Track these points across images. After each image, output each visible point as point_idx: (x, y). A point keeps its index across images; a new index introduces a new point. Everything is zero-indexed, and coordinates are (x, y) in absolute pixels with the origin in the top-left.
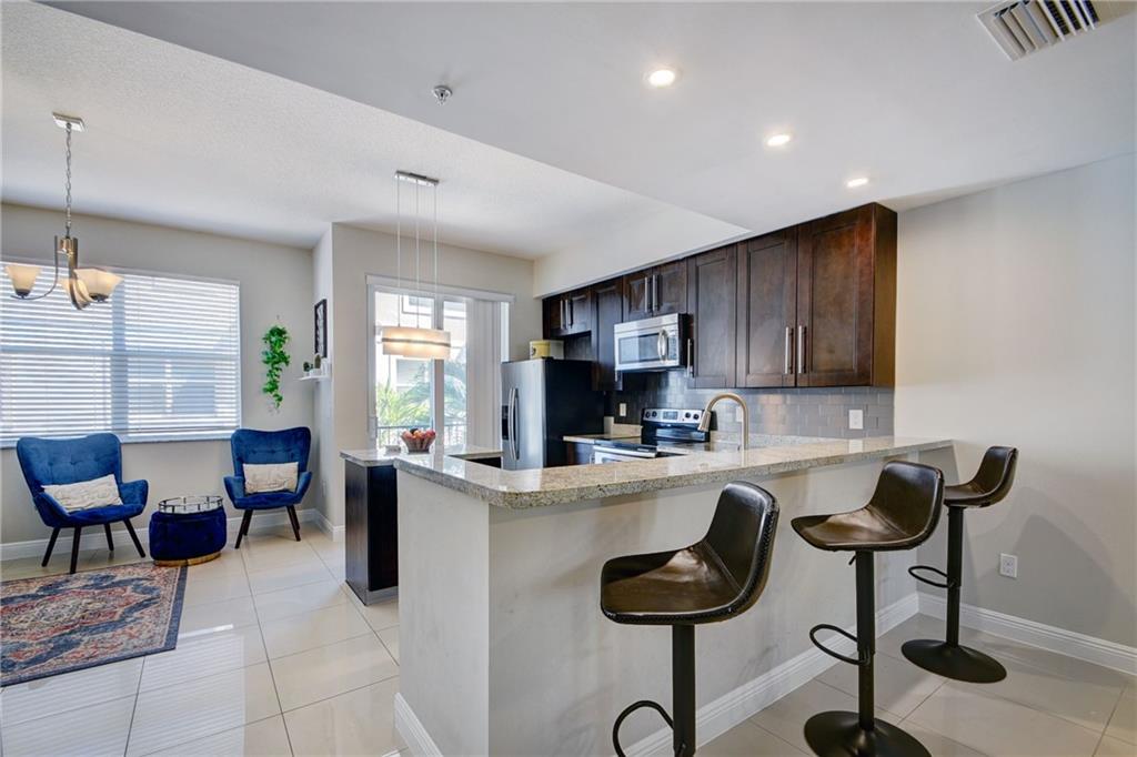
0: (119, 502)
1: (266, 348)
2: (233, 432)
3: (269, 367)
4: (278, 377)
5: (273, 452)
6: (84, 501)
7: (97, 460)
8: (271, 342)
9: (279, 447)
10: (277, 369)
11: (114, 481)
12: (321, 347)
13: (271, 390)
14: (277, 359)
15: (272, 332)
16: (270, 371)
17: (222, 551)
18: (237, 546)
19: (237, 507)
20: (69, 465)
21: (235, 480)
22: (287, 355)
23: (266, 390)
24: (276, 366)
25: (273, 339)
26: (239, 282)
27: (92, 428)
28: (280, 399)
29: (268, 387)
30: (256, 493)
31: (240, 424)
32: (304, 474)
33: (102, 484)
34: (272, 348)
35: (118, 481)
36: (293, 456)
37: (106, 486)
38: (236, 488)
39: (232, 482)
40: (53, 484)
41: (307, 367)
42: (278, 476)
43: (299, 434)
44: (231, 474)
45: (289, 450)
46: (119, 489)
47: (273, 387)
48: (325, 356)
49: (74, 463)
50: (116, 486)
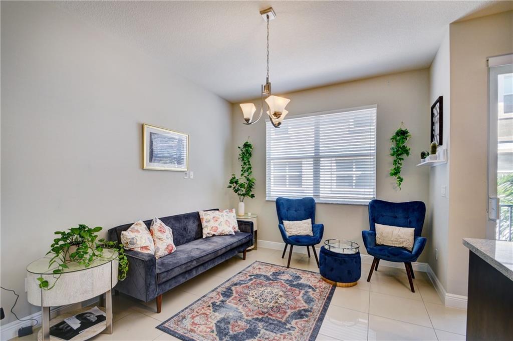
0: (311, 234)
1: (393, 145)
2: (370, 201)
3: (394, 158)
4: (401, 164)
5: (396, 217)
6: (297, 231)
7: (305, 210)
8: (396, 141)
9: (400, 215)
10: (400, 159)
11: (311, 222)
12: (437, 138)
13: (395, 174)
14: (401, 152)
15: (398, 134)
16: (395, 161)
17: (358, 281)
18: (369, 280)
19: (369, 253)
20: (294, 212)
21: (369, 234)
22: (408, 148)
23: (392, 174)
24: (400, 157)
25: (398, 138)
26: (376, 105)
27: (305, 194)
28: (401, 180)
29: (392, 172)
30: (383, 245)
31: (375, 196)
32: (420, 239)
33: (305, 223)
34: (397, 144)
35: (313, 223)
36: (410, 222)
37: (306, 225)
38: (369, 239)
39: (367, 235)
40: (287, 220)
41: (423, 155)
42: (399, 236)
43: (416, 207)
44: (367, 228)
45: (408, 218)
46: (312, 227)
47: (397, 172)
48: (441, 143)
49: (296, 211)
50: (311, 225)
